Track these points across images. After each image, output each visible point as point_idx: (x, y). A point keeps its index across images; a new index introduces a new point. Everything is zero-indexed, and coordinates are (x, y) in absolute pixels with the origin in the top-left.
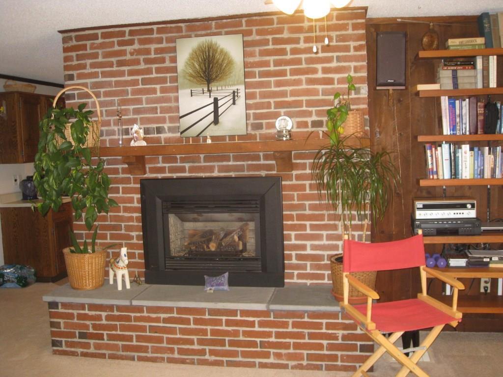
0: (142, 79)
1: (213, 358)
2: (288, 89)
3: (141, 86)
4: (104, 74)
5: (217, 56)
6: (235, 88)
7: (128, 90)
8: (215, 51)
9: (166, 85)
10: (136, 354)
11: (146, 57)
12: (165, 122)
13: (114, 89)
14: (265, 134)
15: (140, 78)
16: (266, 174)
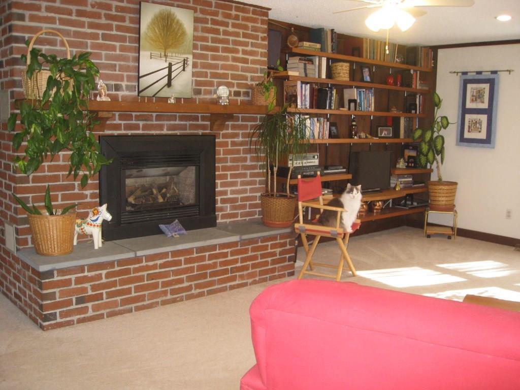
0: (103, 34)
1: (198, 291)
2: (220, 63)
3: (100, 41)
4: (62, 22)
5: (174, 25)
6: (185, 56)
7: (87, 42)
8: (173, 20)
9: (125, 44)
10: (133, 306)
11: (107, 12)
12: (122, 80)
13: (72, 39)
14: (203, 99)
15: (100, 32)
16: (202, 133)
